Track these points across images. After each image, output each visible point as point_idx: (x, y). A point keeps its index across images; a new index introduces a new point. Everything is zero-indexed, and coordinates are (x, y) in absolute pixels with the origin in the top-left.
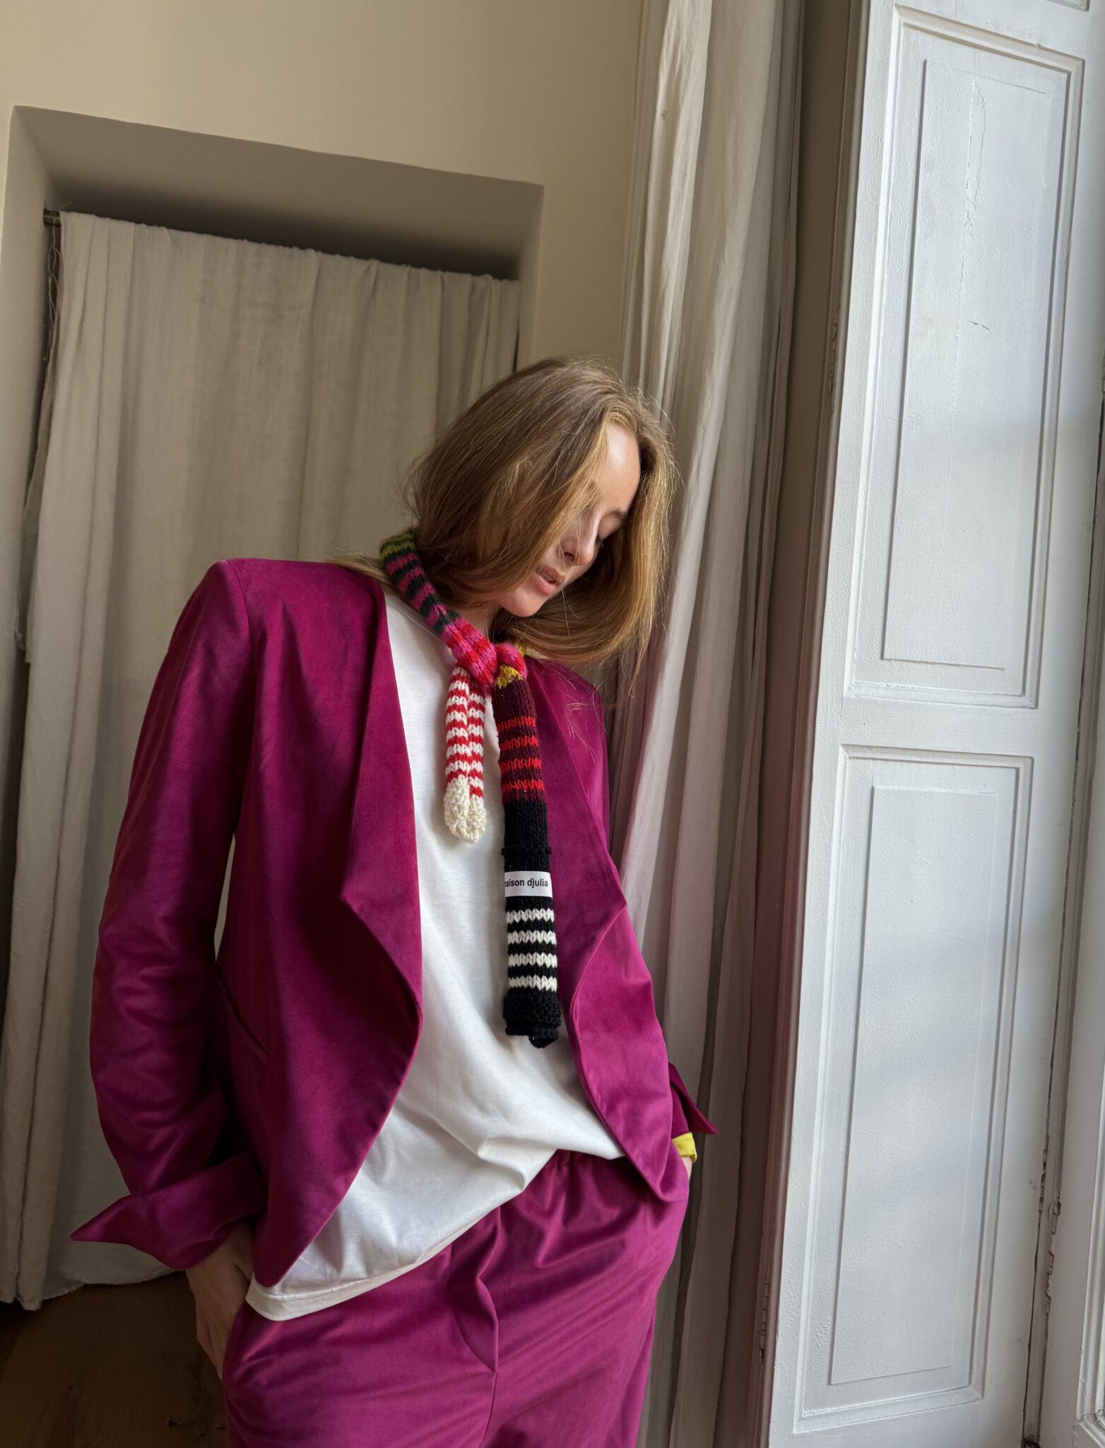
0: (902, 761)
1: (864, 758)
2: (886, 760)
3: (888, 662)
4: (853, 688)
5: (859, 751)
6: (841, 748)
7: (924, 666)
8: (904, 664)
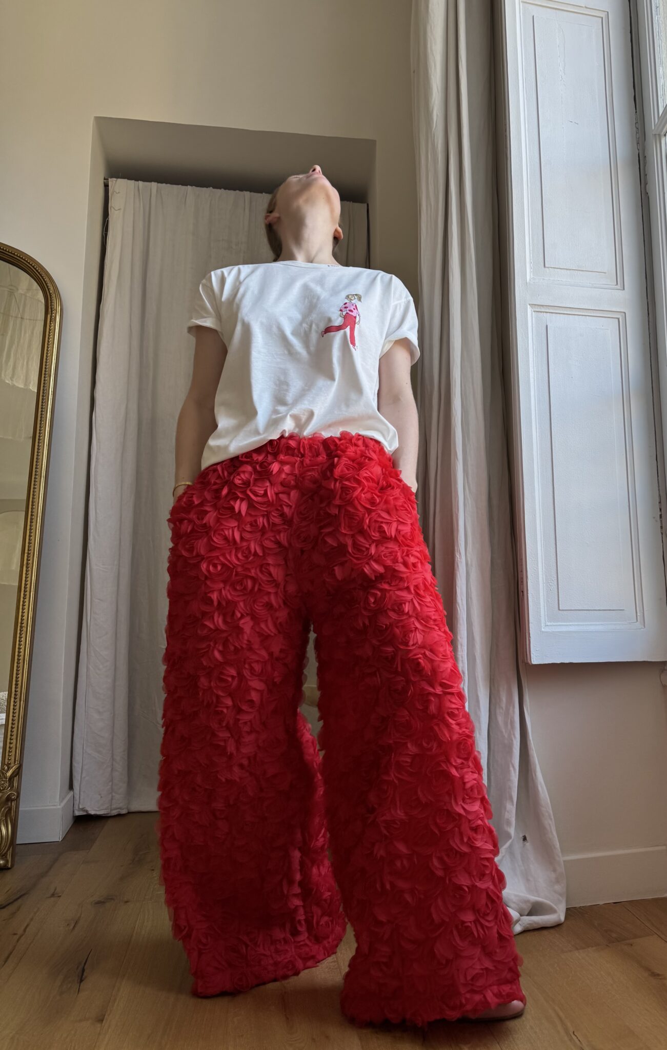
0: (559, 313)
1: (541, 312)
2: (552, 313)
3: (546, 269)
4: (532, 280)
5: (539, 308)
6: (529, 306)
7: (565, 271)
8: (556, 270)
